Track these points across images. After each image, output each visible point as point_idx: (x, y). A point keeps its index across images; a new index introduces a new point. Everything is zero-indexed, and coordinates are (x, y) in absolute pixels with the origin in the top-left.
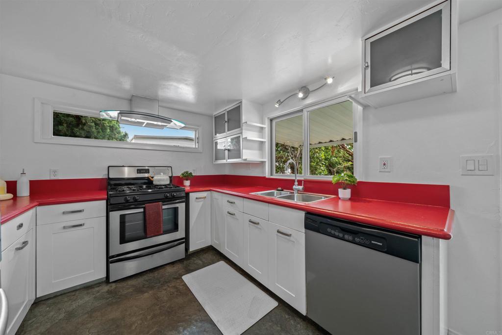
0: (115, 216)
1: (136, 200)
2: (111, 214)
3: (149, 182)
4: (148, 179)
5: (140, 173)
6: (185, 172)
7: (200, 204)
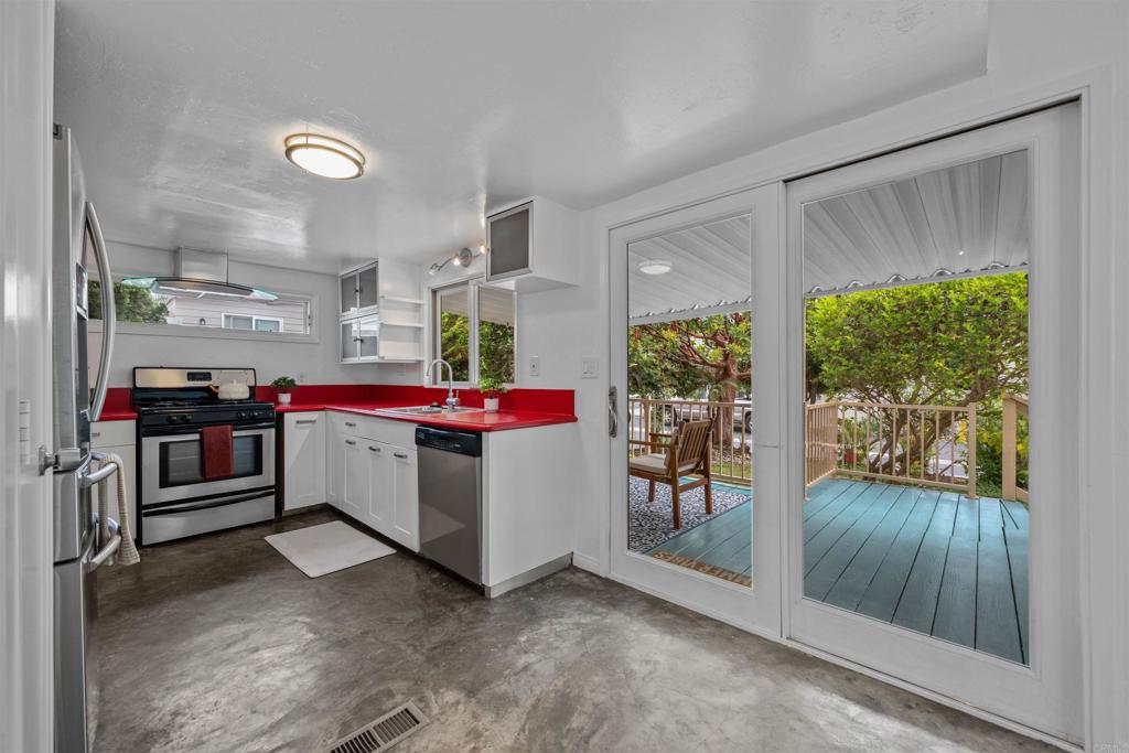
0: (152, 445)
1: (187, 421)
2: (145, 440)
3: (211, 396)
4: (207, 389)
5: (194, 379)
6: (280, 379)
7: (305, 431)
